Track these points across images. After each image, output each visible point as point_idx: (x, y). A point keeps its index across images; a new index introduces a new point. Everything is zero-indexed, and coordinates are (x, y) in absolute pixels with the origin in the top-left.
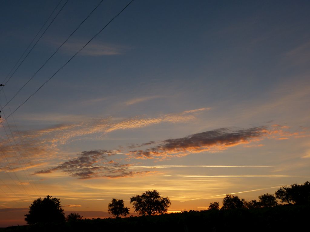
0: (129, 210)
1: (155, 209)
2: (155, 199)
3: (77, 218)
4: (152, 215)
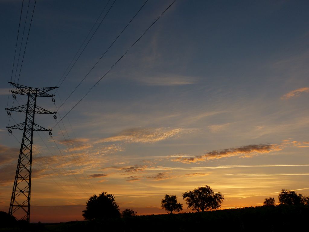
0: (182, 206)
1: (209, 205)
2: (208, 195)
3: (132, 214)
4: (205, 211)
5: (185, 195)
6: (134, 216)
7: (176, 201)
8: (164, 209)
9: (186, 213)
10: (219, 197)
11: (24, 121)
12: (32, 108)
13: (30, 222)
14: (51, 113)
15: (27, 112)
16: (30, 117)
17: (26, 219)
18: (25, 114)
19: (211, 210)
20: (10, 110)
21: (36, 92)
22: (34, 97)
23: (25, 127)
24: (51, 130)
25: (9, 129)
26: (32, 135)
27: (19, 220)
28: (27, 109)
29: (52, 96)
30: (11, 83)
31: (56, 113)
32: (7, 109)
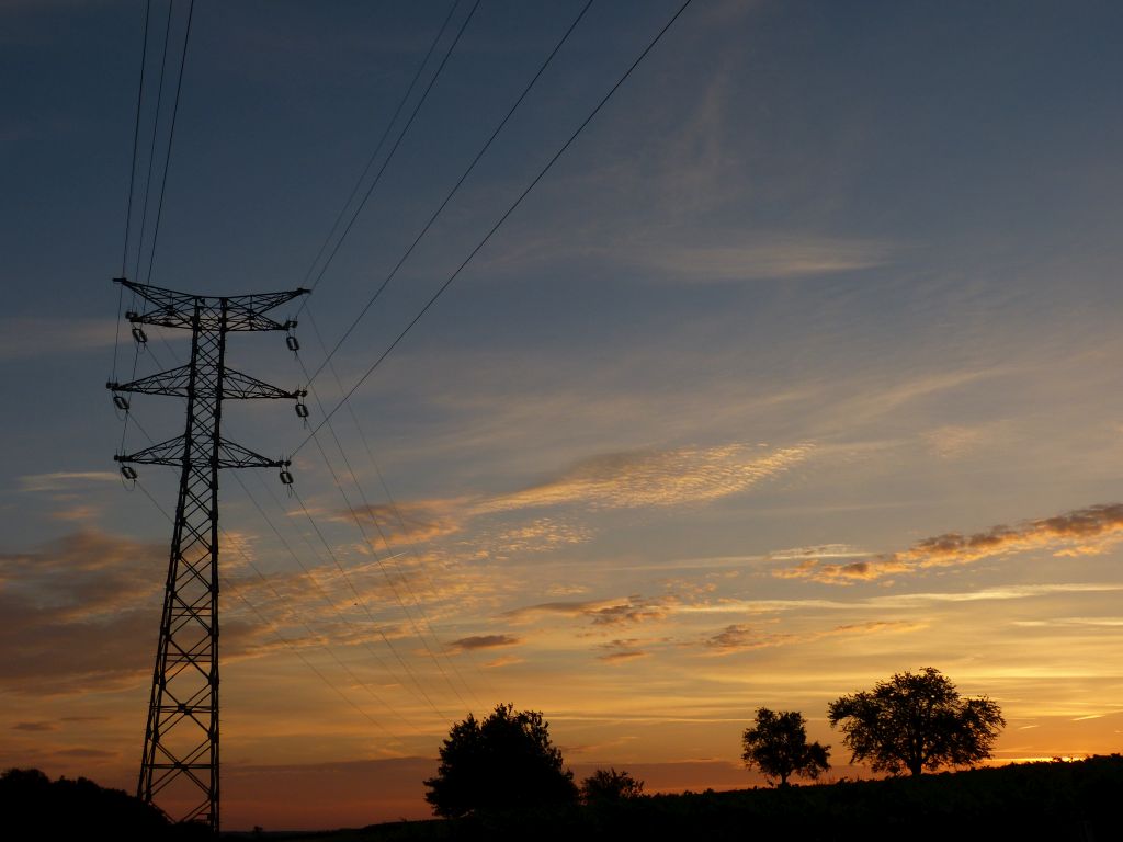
0: (829, 755)
1: (939, 750)
2: (934, 706)
3: (623, 791)
4: (925, 774)
5: (840, 710)
6: (634, 796)
7: (802, 735)
8: (756, 767)
9: (846, 780)
10: (981, 714)
11: (183, 431)
12: (212, 378)
13: (222, 829)
14: (287, 395)
15: (192, 394)
16: (203, 415)
17: (205, 817)
18: (183, 403)
19: (952, 770)
20: (123, 388)
21: (224, 315)
22: (215, 333)
23: (187, 453)
24: (288, 463)
25: (126, 464)
26: (214, 486)
27: (178, 821)
28: (192, 383)
29: (285, 328)
30: (124, 281)
31: (304, 394)
32: (114, 387)
